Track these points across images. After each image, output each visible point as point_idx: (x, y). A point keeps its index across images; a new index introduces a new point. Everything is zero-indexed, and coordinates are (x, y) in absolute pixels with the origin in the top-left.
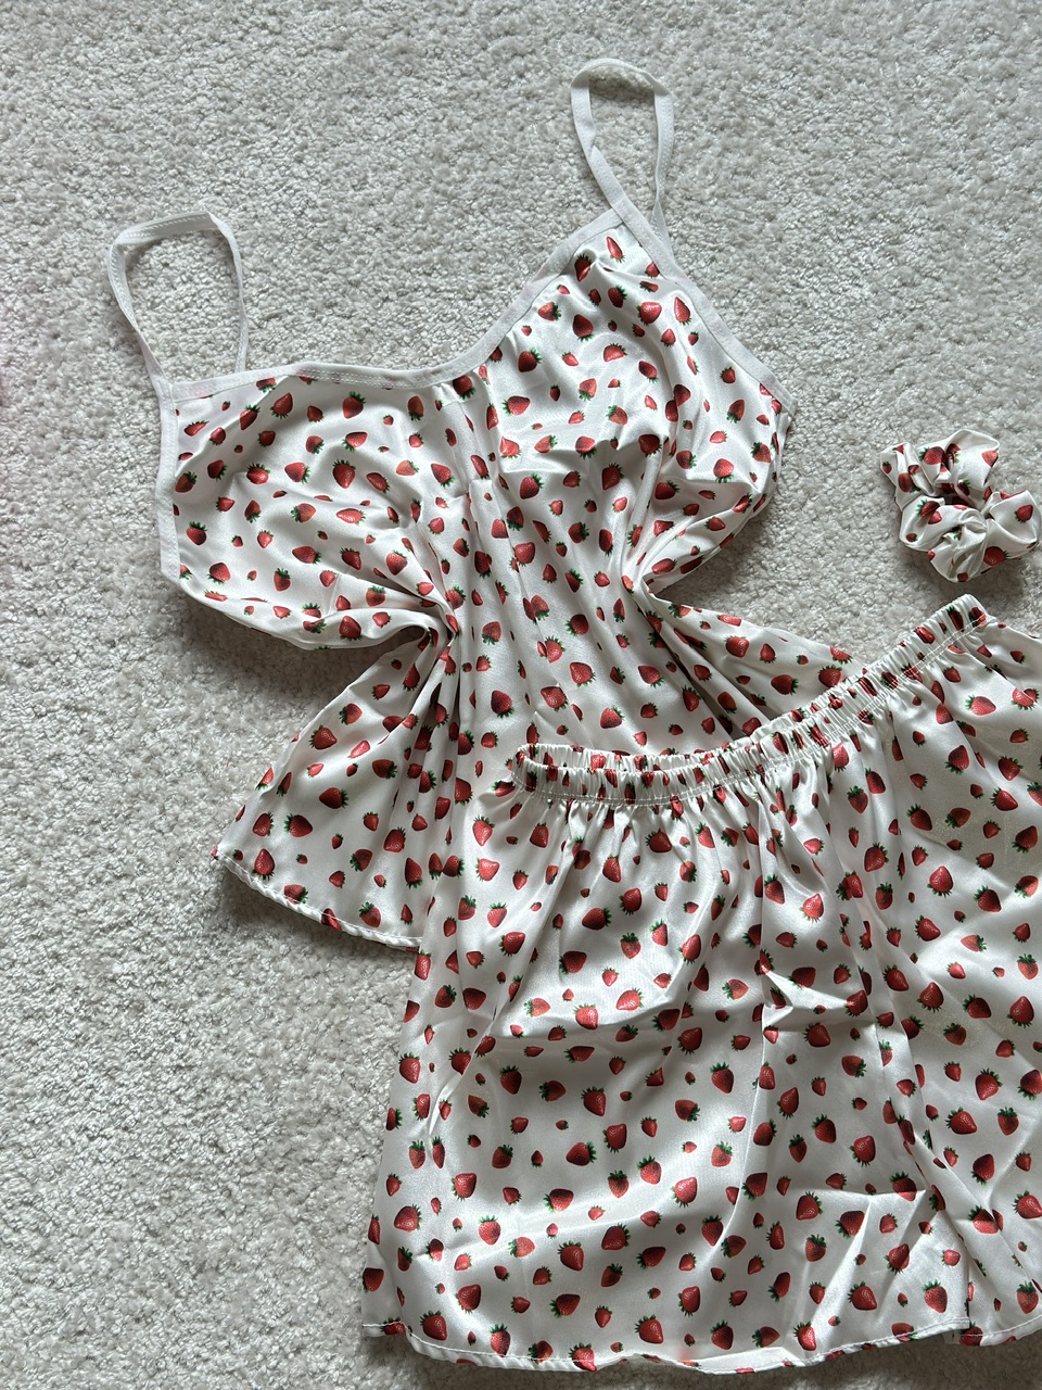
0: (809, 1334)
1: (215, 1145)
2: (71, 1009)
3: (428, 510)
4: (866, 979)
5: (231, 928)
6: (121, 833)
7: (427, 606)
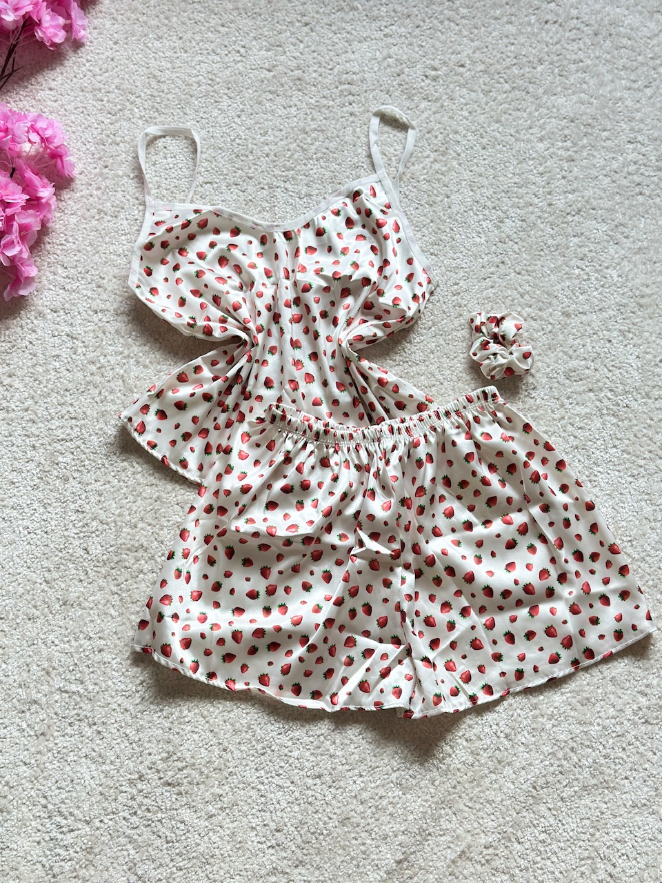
0: (336, 698)
1: (86, 550)
2: (35, 472)
3: (258, 287)
4: (403, 545)
5: (118, 454)
6: (78, 398)
7: (246, 330)
